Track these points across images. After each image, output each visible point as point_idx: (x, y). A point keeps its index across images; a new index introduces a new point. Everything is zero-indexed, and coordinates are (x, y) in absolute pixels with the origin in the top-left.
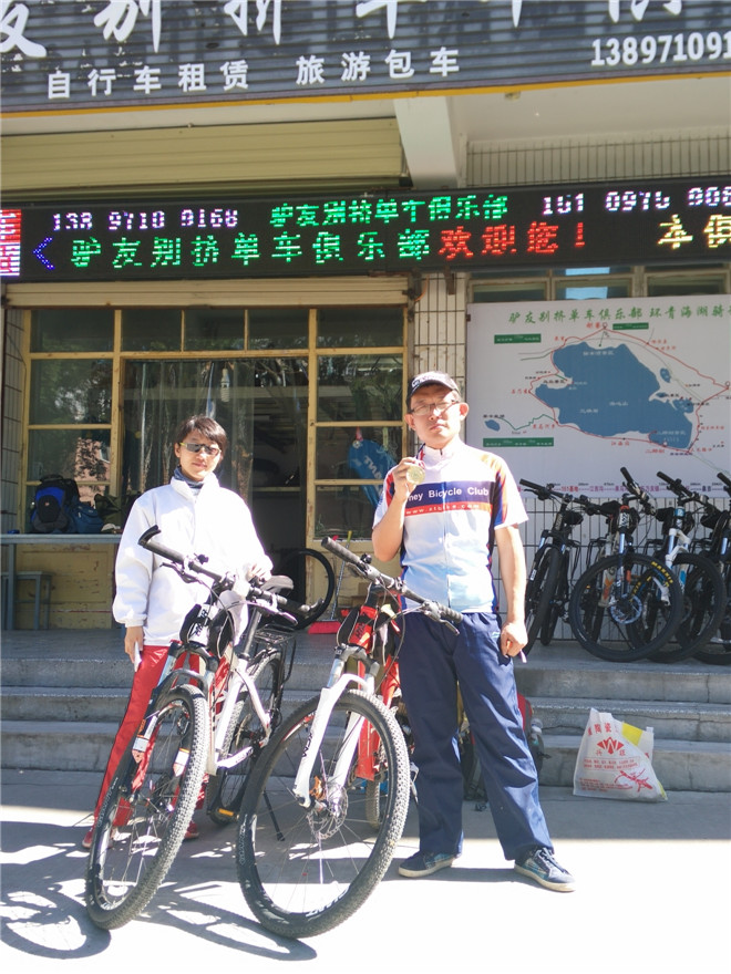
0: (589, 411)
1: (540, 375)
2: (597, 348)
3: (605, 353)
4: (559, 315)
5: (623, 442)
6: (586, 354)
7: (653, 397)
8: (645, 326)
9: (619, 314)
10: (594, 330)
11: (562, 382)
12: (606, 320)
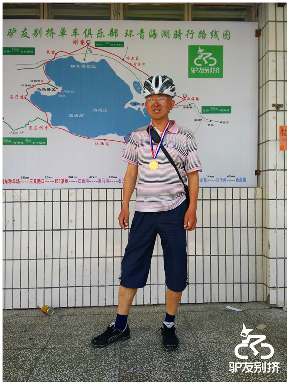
0: (77, 116)
1: (34, 83)
2: (82, 62)
3: (88, 66)
4: (50, 32)
5: (104, 142)
6: (72, 66)
7: (128, 105)
8: (121, 45)
9: (100, 33)
10: (80, 46)
11: (53, 90)
12: (89, 38)
